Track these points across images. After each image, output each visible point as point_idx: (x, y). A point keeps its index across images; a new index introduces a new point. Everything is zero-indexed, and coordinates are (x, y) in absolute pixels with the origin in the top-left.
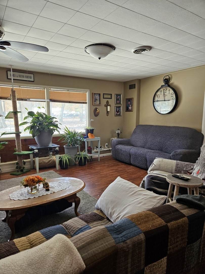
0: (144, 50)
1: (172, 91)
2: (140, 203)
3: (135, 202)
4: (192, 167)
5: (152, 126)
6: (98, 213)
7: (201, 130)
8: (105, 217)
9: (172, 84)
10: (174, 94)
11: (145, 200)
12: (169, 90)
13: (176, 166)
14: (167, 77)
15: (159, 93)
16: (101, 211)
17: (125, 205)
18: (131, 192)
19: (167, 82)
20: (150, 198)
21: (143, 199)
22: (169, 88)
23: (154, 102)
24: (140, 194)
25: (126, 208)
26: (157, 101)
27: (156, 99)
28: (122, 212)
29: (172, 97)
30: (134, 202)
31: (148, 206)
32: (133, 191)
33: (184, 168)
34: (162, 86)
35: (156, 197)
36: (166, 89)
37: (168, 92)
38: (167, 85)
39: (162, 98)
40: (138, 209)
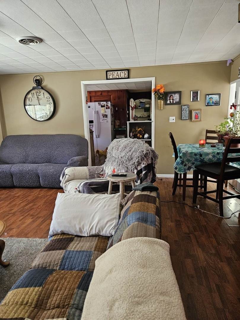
1: (47, 95)
2: (105, 206)
3: (100, 207)
6: (61, 237)
7: (84, 136)
8: (73, 236)
9: (45, 86)
10: (51, 98)
11: (108, 202)
12: (44, 93)
14: (38, 78)
15: (30, 96)
16: (63, 233)
17: (91, 215)
18: (89, 201)
19: (39, 82)
20: (110, 199)
21: (105, 202)
22: (43, 91)
23: (25, 105)
24: (99, 199)
25: (95, 217)
26: (30, 105)
27: (28, 102)
28: (93, 222)
29: (48, 101)
30: (98, 208)
31: (113, 206)
32: (90, 199)
34: (34, 88)
35: (114, 196)
36: (39, 92)
37: (42, 93)
38: (40, 87)
39: (35, 101)
40: (107, 212)
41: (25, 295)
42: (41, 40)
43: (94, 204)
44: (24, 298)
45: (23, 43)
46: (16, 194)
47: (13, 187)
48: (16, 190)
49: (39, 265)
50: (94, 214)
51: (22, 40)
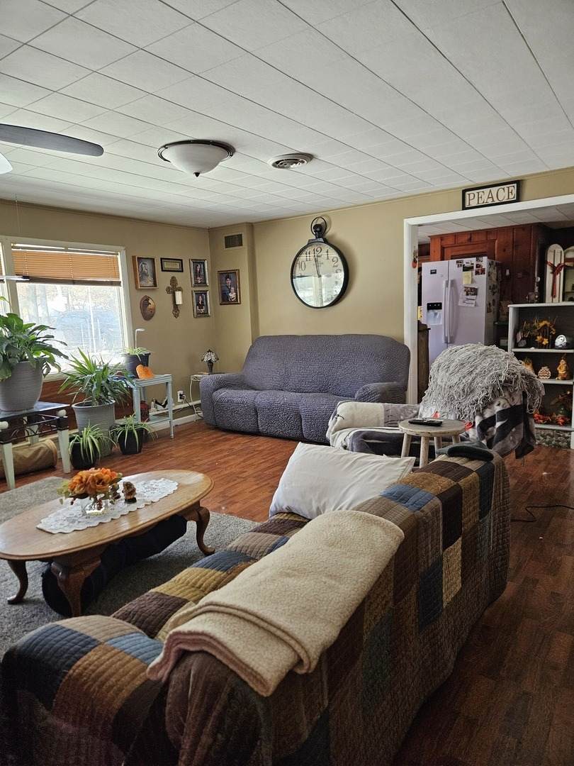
0: (296, 161)
1: (334, 254)
2: (372, 477)
3: (362, 479)
4: (415, 412)
5: (294, 337)
6: (286, 518)
7: (403, 339)
8: (306, 521)
9: (332, 236)
10: (340, 260)
11: (380, 469)
12: (327, 252)
13: (385, 415)
14: (320, 222)
15: (303, 257)
16: (291, 513)
17: (342, 489)
18: (346, 463)
19: (320, 230)
20: (387, 465)
21: (374, 470)
22: (326, 247)
23: (292, 278)
24: (366, 463)
25: (350, 491)
26: (301, 277)
27: (298, 272)
28: (342, 502)
29: (334, 266)
30: (359, 478)
31: (390, 479)
32: (348, 460)
33: (400, 415)
34: (310, 243)
35: (396, 462)
36: (319, 249)
37: (324, 254)
38: (321, 240)
39: (311, 267)
40: (373, 488)
41: (201, 577)
42: (309, 157)
43: (355, 469)
44: (199, 579)
45: (279, 167)
46: (259, 446)
47: (257, 433)
48: (261, 438)
49: (237, 547)
50: (348, 487)
51: (277, 162)
